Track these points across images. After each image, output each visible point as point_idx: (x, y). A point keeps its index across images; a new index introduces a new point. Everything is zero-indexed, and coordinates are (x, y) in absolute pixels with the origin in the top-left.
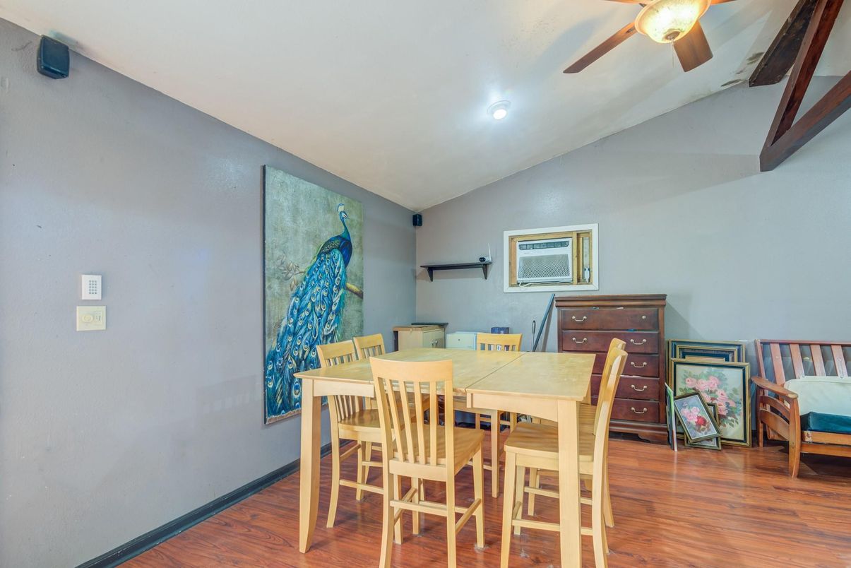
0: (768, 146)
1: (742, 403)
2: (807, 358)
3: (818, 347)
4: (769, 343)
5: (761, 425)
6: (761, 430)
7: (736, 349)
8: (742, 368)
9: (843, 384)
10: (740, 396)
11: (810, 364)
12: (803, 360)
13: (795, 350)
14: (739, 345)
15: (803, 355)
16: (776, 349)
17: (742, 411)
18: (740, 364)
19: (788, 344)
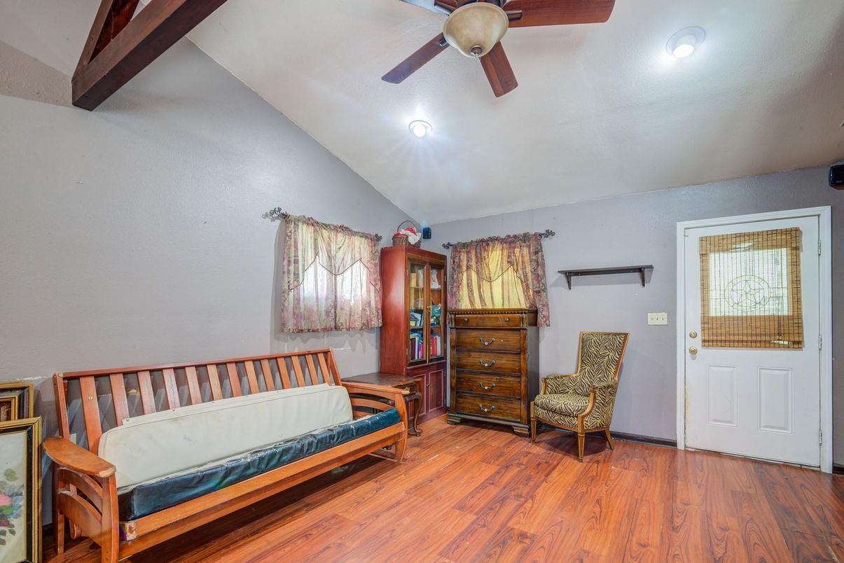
0: (85, 63)
1: (24, 491)
2: (133, 391)
3: (147, 374)
4: (77, 378)
5: (60, 517)
6: (61, 526)
7: (16, 395)
8: (28, 429)
9: (175, 420)
10: (21, 480)
11: (137, 399)
12: (127, 395)
13: (118, 383)
14: (23, 388)
15: (128, 388)
16: (89, 386)
17: (24, 509)
18: (24, 422)
19: (108, 375)
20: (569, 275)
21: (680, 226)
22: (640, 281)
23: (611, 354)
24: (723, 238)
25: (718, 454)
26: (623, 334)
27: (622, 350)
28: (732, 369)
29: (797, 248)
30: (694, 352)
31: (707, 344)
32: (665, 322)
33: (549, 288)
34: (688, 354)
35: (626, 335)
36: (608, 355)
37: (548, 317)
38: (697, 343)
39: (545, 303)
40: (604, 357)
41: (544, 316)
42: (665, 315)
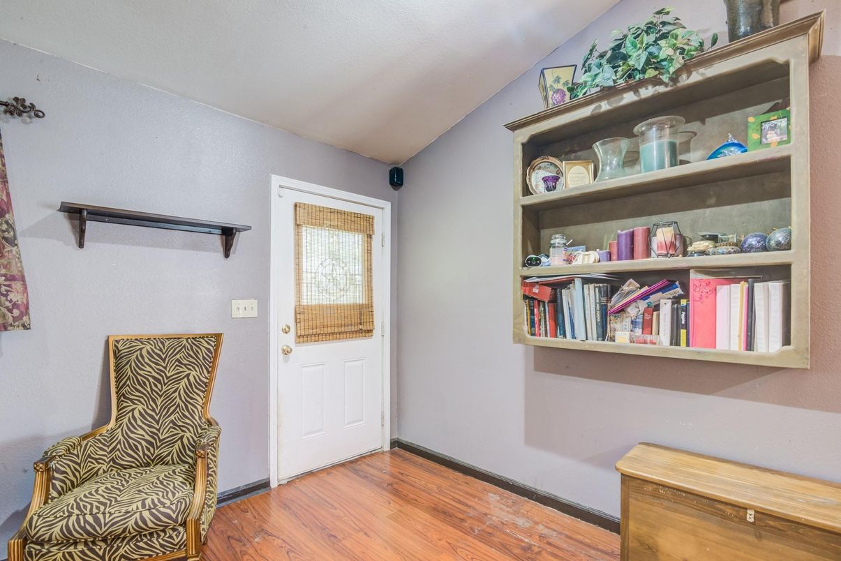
20: (79, 216)
21: (276, 180)
22: (221, 249)
23: (194, 373)
24: (321, 210)
25: (310, 474)
26: (212, 335)
27: (214, 363)
28: (321, 367)
29: (370, 236)
30: (286, 352)
31: (301, 339)
32: (255, 314)
33: (20, 241)
34: (281, 356)
35: (218, 337)
36: (188, 375)
37: (27, 308)
38: (290, 339)
39: (15, 272)
40: (179, 380)
41: (15, 305)
42: (254, 303)
